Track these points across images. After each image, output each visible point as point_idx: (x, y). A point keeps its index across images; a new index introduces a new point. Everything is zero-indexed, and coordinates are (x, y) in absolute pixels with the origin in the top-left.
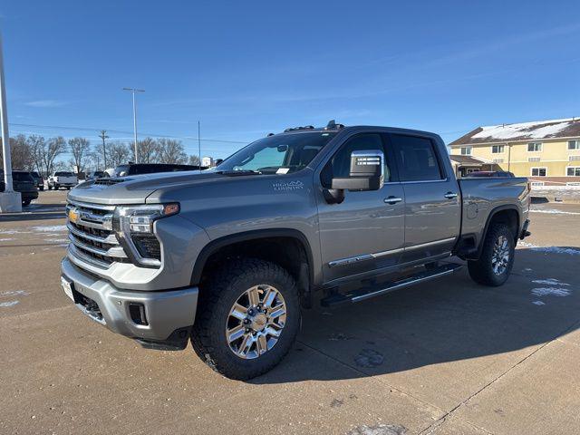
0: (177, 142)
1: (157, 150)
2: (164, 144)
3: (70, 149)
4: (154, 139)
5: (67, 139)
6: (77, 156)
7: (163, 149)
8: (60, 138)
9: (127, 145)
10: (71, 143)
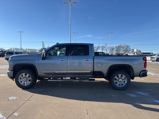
0: (128, 45)
1: (123, 48)
2: (124, 46)
3: (101, 49)
4: (122, 45)
5: (100, 46)
6: (102, 50)
7: (124, 47)
8: (99, 46)
9: (115, 47)
10: (101, 47)
